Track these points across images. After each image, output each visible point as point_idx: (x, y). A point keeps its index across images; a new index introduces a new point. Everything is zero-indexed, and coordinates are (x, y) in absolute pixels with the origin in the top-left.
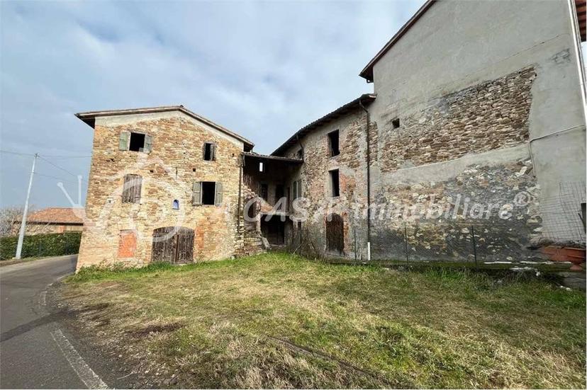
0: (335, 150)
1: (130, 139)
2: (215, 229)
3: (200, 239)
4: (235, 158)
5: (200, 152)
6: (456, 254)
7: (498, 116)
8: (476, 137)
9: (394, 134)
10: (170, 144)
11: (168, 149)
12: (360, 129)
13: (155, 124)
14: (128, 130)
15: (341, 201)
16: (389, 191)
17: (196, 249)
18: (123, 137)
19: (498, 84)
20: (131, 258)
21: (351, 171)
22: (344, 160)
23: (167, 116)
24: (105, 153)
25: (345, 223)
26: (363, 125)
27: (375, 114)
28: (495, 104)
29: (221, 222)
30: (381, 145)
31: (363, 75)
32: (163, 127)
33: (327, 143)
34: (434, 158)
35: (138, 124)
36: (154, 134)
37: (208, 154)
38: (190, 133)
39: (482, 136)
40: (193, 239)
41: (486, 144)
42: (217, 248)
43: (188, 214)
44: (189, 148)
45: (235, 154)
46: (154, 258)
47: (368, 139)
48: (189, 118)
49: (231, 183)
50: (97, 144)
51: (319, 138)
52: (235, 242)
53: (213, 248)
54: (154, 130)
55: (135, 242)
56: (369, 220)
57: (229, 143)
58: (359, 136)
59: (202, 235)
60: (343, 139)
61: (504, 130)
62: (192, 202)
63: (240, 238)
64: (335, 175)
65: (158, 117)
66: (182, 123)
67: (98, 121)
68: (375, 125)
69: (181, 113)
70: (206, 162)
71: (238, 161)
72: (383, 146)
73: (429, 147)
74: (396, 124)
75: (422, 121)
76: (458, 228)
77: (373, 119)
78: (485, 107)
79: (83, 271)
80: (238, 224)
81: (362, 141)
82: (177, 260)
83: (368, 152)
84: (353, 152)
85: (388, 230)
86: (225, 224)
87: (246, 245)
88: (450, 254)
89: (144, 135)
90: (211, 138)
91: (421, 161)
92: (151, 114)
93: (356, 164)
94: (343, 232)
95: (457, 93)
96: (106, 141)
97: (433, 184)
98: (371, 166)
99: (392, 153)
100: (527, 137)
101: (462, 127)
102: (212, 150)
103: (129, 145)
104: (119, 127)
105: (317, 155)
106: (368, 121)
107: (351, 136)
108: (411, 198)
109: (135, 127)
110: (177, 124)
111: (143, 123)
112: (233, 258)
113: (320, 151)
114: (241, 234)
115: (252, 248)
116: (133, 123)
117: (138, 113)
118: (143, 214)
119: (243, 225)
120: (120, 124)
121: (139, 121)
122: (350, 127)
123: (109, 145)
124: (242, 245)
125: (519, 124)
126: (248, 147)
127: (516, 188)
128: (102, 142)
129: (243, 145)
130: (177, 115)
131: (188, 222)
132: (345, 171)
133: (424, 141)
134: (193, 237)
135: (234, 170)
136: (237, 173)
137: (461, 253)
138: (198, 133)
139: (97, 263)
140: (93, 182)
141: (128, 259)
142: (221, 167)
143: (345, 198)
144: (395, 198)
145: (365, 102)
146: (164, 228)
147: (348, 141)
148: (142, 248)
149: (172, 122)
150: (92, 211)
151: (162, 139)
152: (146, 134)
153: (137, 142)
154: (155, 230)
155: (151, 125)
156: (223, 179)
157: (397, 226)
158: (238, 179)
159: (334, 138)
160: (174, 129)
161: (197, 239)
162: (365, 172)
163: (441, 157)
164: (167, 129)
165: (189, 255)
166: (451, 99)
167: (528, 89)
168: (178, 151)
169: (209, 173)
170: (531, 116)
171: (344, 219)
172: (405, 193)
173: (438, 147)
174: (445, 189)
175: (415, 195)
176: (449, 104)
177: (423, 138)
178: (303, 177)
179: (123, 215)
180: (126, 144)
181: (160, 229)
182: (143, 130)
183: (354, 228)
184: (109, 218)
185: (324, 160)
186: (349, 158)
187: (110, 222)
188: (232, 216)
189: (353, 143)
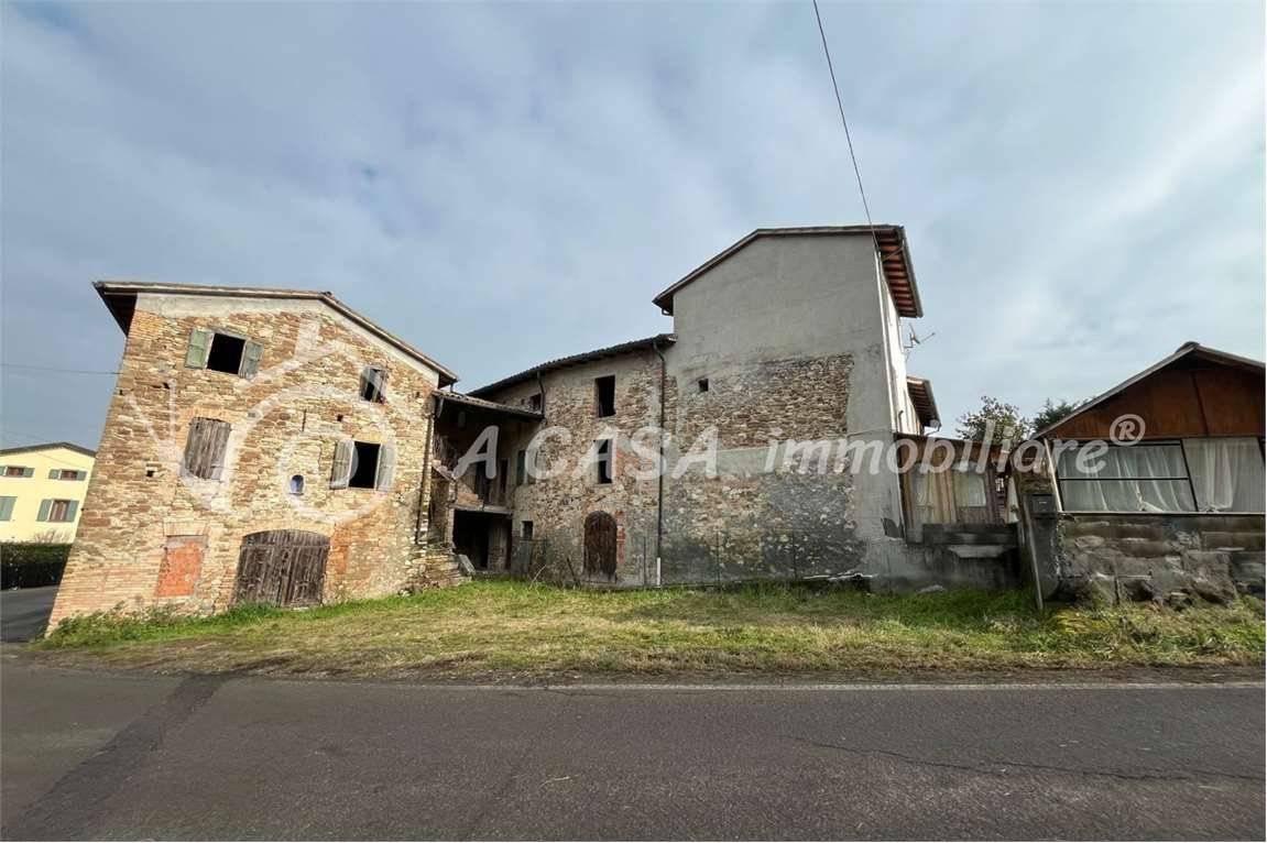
0: (606, 407)
1: (210, 345)
2: (372, 537)
3: (341, 556)
4: (420, 400)
5: (356, 384)
6: (772, 569)
7: (819, 400)
8: (797, 422)
9: (701, 400)
12: (650, 382)
13: (268, 321)
14: (209, 327)
15: (613, 491)
16: (691, 480)
17: (330, 575)
18: (196, 340)
19: (820, 363)
20: (187, 597)
22: (622, 425)
23: (295, 308)
24: (153, 370)
25: (619, 528)
26: (656, 378)
27: (675, 365)
28: (817, 387)
29: (385, 522)
30: (682, 412)
31: (657, 302)
32: (285, 328)
33: (593, 393)
34: (750, 441)
35: (232, 318)
36: (261, 343)
37: (370, 388)
39: (803, 422)
40: (325, 557)
41: (808, 432)
42: (373, 574)
44: (334, 374)
45: (422, 394)
46: (239, 596)
47: (663, 400)
48: (338, 317)
49: (409, 447)
50: (134, 349)
51: (578, 382)
52: (408, 563)
53: (366, 575)
54: (266, 332)
55: (199, 561)
56: (660, 524)
57: (412, 371)
58: (648, 393)
59: (344, 548)
60: (621, 391)
61: (825, 418)
63: (419, 556)
65: (278, 308)
66: (325, 326)
67: (143, 305)
68: (674, 381)
69: (324, 306)
71: (426, 408)
72: (684, 413)
73: (744, 425)
74: (704, 386)
75: (738, 388)
76: (776, 535)
77: (671, 371)
78: (807, 387)
79: (64, 627)
80: (418, 527)
81: (653, 400)
82: (288, 599)
83: (662, 418)
84: (638, 414)
85: (687, 539)
86: (393, 526)
87: (428, 569)
88: (767, 570)
89: (243, 341)
90: (378, 360)
91: (734, 443)
92: (262, 300)
94: (615, 541)
95: (777, 362)
96: (157, 346)
97: (748, 475)
99: (697, 426)
100: (845, 430)
101: (783, 407)
102: (377, 383)
103: (206, 358)
104: (191, 320)
105: (574, 411)
106: (664, 373)
107: (636, 390)
108: (721, 493)
109: (225, 322)
111: (243, 317)
112: (405, 594)
113: (579, 404)
114: (421, 547)
115: (442, 576)
116: (222, 315)
117: (235, 295)
119: (426, 529)
120: (192, 313)
121: (235, 312)
122: (635, 375)
123: (165, 354)
124: (423, 568)
125: (839, 415)
126: (445, 380)
127: (835, 488)
128: (147, 345)
129: (437, 377)
130: (317, 308)
133: (739, 416)
134: (326, 551)
135: (417, 423)
136: (422, 429)
137: (778, 568)
138: (355, 347)
139: (104, 609)
140: (114, 431)
141: (180, 600)
143: (621, 487)
144: (699, 491)
145: (662, 344)
146: (266, 533)
147: (629, 396)
148: (213, 575)
149: (295, 321)
150: (105, 492)
151: (280, 352)
152: (248, 340)
153: (226, 354)
154: (247, 538)
155: (260, 323)
157: (700, 531)
158: (424, 441)
159: (606, 389)
161: (334, 556)
163: (759, 441)
164: (292, 334)
165: (314, 590)
166: (771, 369)
167: (846, 377)
168: (310, 379)
170: (849, 406)
171: (619, 521)
172: (712, 485)
173: (755, 426)
174: (763, 483)
175: (726, 488)
176: (770, 375)
177: (739, 413)
179: (177, 503)
180: (203, 355)
181: (257, 535)
182: (241, 330)
183: (635, 536)
184: (144, 510)
185: (587, 419)
186: (632, 424)
187: (145, 517)
188: (406, 511)
189: (638, 402)
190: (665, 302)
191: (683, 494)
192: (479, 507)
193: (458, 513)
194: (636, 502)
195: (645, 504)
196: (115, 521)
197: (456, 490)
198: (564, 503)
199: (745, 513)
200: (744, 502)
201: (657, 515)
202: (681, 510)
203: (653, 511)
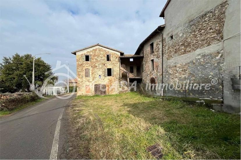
0: (152, 51)
1: (85, 57)
4: (117, 59)
5: (106, 59)
6: (191, 94)
7: (210, 29)
8: (201, 41)
9: (171, 42)
10: (96, 57)
11: (96, 59)
12: (160, 41)
13: (91, 51)
14: (84, 55)
15: (154, 72)
16: (169, 68)
17: (107, 90)
18: (83, 57)
19: (211, 12)
21: (157, 59)
22: (155, 55)
23: (94, 48)
24: (80, 63)
25: (156, 81)
26: (161, 39)
27: (166, 34)
28: (209, 23)
30: (167, 48)
33: (150, 48)
34: (185, 52)
36: (91, 55)
37: (108, 59)
38: (102, 52)
39: (203, 40)
41: (205, 44)
42: (113, 90)
43: (104, 79)
44: (102, 58)
45: (117, 57)
46: (95, 93)
48: (101, 47)
49: (116, 68)
50: (77, 61)
51: (147, 46)
52: (119, 88)
54: (91, 53)
55: (90, 88)
56: (162, 80)
57: (115, 54)
58: (160, 44)
59: (108, 86)
60: (155, 45)
61: (213, 36)
62: (104, 75)
63: (121, 87)
64: (153, 61)
65: (91, 49)
67: (77, 54)
68: (165, 39)
69: (98, 46)
70: (108, 62)
71: (119, 60)
73: (183, 47)
75: (181, 35)
78: (205, 25)
79: (78, 96)
80: (120, 82)
81: (161, 46)
82: (102, 94)
83: (163, 51)
84: (158, 51)
88: (189, 94)
89: (89, 56)
90: (109, 53)
91: (180, 54)
93: (159, 56)
95: (194, 19)
96: (79, 60)
97: (184, 64)
98: (163, 57)
99: (170, 51)
100: (222, 38)
101: (195, 36)
102: (109, 57)
103: (85, 60)
104: (82, 54)
105: (147, 54)
106: (163, 37)
107: (157, 45)
108: (176, 70)
109: (86, 54)
110: (98, 50)
111: (88, 52)
112: (119, 94)
113: (148, 52)
116: (85, 52)
117: (86, 49)
118: (91, 80)
122: (157, 41)
123: (80, 60)
125: (219, 32)
126: (122, 54)
127: (216, 65)
129: (120, 53)
130: (97, 47)
131: (104, 82)
133: (182, 45)
134: (106, 87)
135: (117, 63)
136: (119, 64)
137: (193, 94)
138: (104, 52)
139: (81, 94)
140: (78, 72)
141: (89, 93)
142: (113, 63)
143: (156, 71)
144: (171, 70)
145: (160, 29)
147: (156, 47)
148: (92, 90)
149: (96, 50)
151: (94, 56)
152: (89, 55)
153: (87, 58)
156: (114, 67)
158: (119, 66)
159: (152, 45)
160: (97, 52)
162: (161, 60)
163: (188, 51)
164: (95, 52)
165: (105, 93)
166: (192, 23)
167: (224, 13)
168: (99, 59)
169: (109, 65)
170: (225, 28)
171: (156, 79)
172: (174, 68)
173: (186, 47)
174: (189, 66)
175: (178, 69)
176: (191, 26)
177: (181, 43)
178: (144, 63)
179: (86, 81)
181: (96, 85)
182: (88, 54)
184: (83, 82)
185: (149, 56)
186: (157, 54)
187: (83, 83)
188: (118, 79)
189: (158, 48)
190: (162, 15)
191: (167, 72)
192: (134, 77)
193: (130, 79)
194: (158, 75)
195: (160, 75)
196: (80, 84)
197: (129, 74)
198: (147, 76)
199: (183, 76)
200: (183, 73)
202: (167, 76)
203: (161, 77)
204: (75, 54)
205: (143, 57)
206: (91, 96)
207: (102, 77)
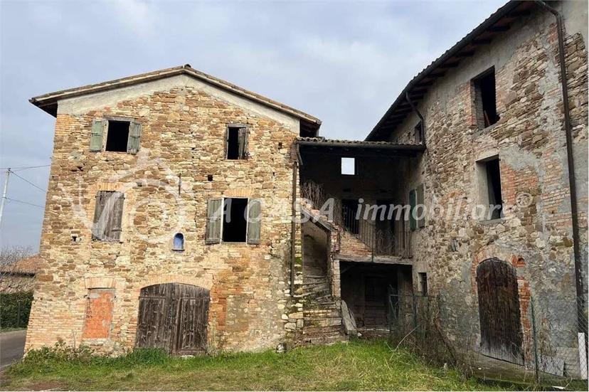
0: (489, 113)
1: (106, 130)
2: (247, 289)
3: (220, 308)
4: (284, 151)
5: (220, 144)
10: (169, 135)
11: (166, 144)
12: (542, 57)
13: (145, 102)
14: (104, 116)
15: (507, 229)
17: (212, 325)
18: (96, 129)
20: (104, 340)
21: (528, 157)
22: (510, 133)
23: (164, 86)
24: (70, 158)
25: (521, 283)
26: (550, 47)
27: (577, 15)
29: (258, 275)
32: (159, 105)
33: (469, 101)
35: (119, 105)
36: (141, 121)
37: (235, 146)
38: (201, 112)
40: (207, 308)
42: (251, 327)
43: (199, 259)
44: (200, 138)
45: (284, 144)
46: (140, 340)
47: (564, 78)
48: (200, 86)
50: (59, 144)
51: (451, 92)
52: (284, 317)
53: (244, 326)
54: (144, 112)
55: (111, 310)
57: (272, 123)
58: (542, 73)
59: (223, 300)
60: (504, 85)
62: (206, 236)
63: (295, 310)
64: (491, 168)
65: (148, 91)
66: (190, 96)
67: (62, 107)
68: (580, 40)
69: (187, 78)
70: (230, 163)
71: (290, 157)
77: (571, 29)
79: (33, 356)
80: (292, 279)
81: (550, 83)
82: (179, 346)
83: (566, 106)
84: (529, 111)
86: (267, 279)
87: (307, 324)
89: (127, 124)
90: (239, 118)
92: (139, 86)
93: (538, 138)
94: (517, 303)
96: (72, 139)
98: (576, 141)
102: (240, 140)
103: (105, 142)
104: (92, 114)
105: (451, 130)
106: (561, 35)
107: (523, 76)
109: (115, 111)
110: (181, 99)
111: (126, 103)
112: (281, 348)
113: (456, 119)
114: (297, 300)
115: (320, 332)
116: (111, 104)
117: (119, 86)
118: (124, 260)
119: (300, 282)
120: (93, 108)
121: (120, 101)
122: (520, 56)
123: (76, 144)
124: (300, 323)
126: (309, 128)
128: (66, 140)
129: (298, 124)
130: (182, 82)
131: (199, 276)
132: (513, 158)
134: (207, 303)
135: (282, 174)
136: (289, 179)
138: (217, 110)
139: (52, 344)
140: (51, 207)
141: (100, 341)
142: (258, 169)
143: (517, 222)
146: (157, 286)
147: (517, 88)
148: (121, 322)
149: (170, 97)
150: (49, 255)
151: (156, 127)
152: (132, 121)
153: (118, 136)
154: (143, 290)
155: (139, 105)
156: (262, 193)
158: (290, 190)
159: (485, 87)
160: (174, 107)
161: (215, 308)
162: (562, 155)
164: (165, 110)
165: (199, 338)
168: (182, 146)
169: (236, 182)
171: (519, 272)
178: (426, 179)
179: (93, 262)
180: (101, 140)
181: (150, 288)
182: (127, 114)
183: (544, 294)
184: (72, 267)
185: (466, 139)
186: (522, 127)
187: (73, 273)
188: (279, 264)
189: (527, 93)
192: (368, 258)
193: (343, 264)
194: (540, 243)
195: (554, 245)
196: (56, 277)
197: (339, 239)
198: (452, 249)
201: (573, 262)
203: (567, 255)
204: (49, 106)
205: (418, 152)
206: (115, 355)
207: (193, 245)
